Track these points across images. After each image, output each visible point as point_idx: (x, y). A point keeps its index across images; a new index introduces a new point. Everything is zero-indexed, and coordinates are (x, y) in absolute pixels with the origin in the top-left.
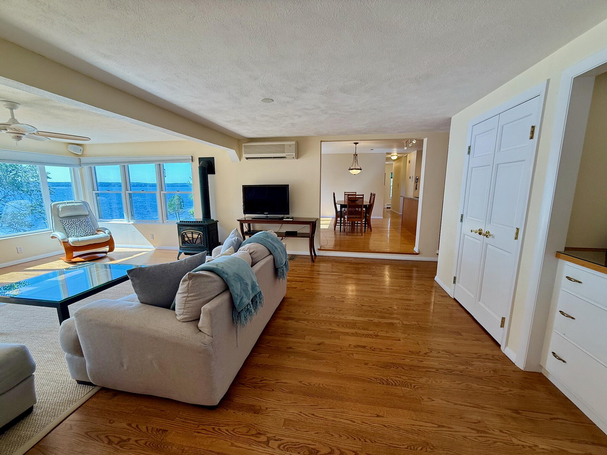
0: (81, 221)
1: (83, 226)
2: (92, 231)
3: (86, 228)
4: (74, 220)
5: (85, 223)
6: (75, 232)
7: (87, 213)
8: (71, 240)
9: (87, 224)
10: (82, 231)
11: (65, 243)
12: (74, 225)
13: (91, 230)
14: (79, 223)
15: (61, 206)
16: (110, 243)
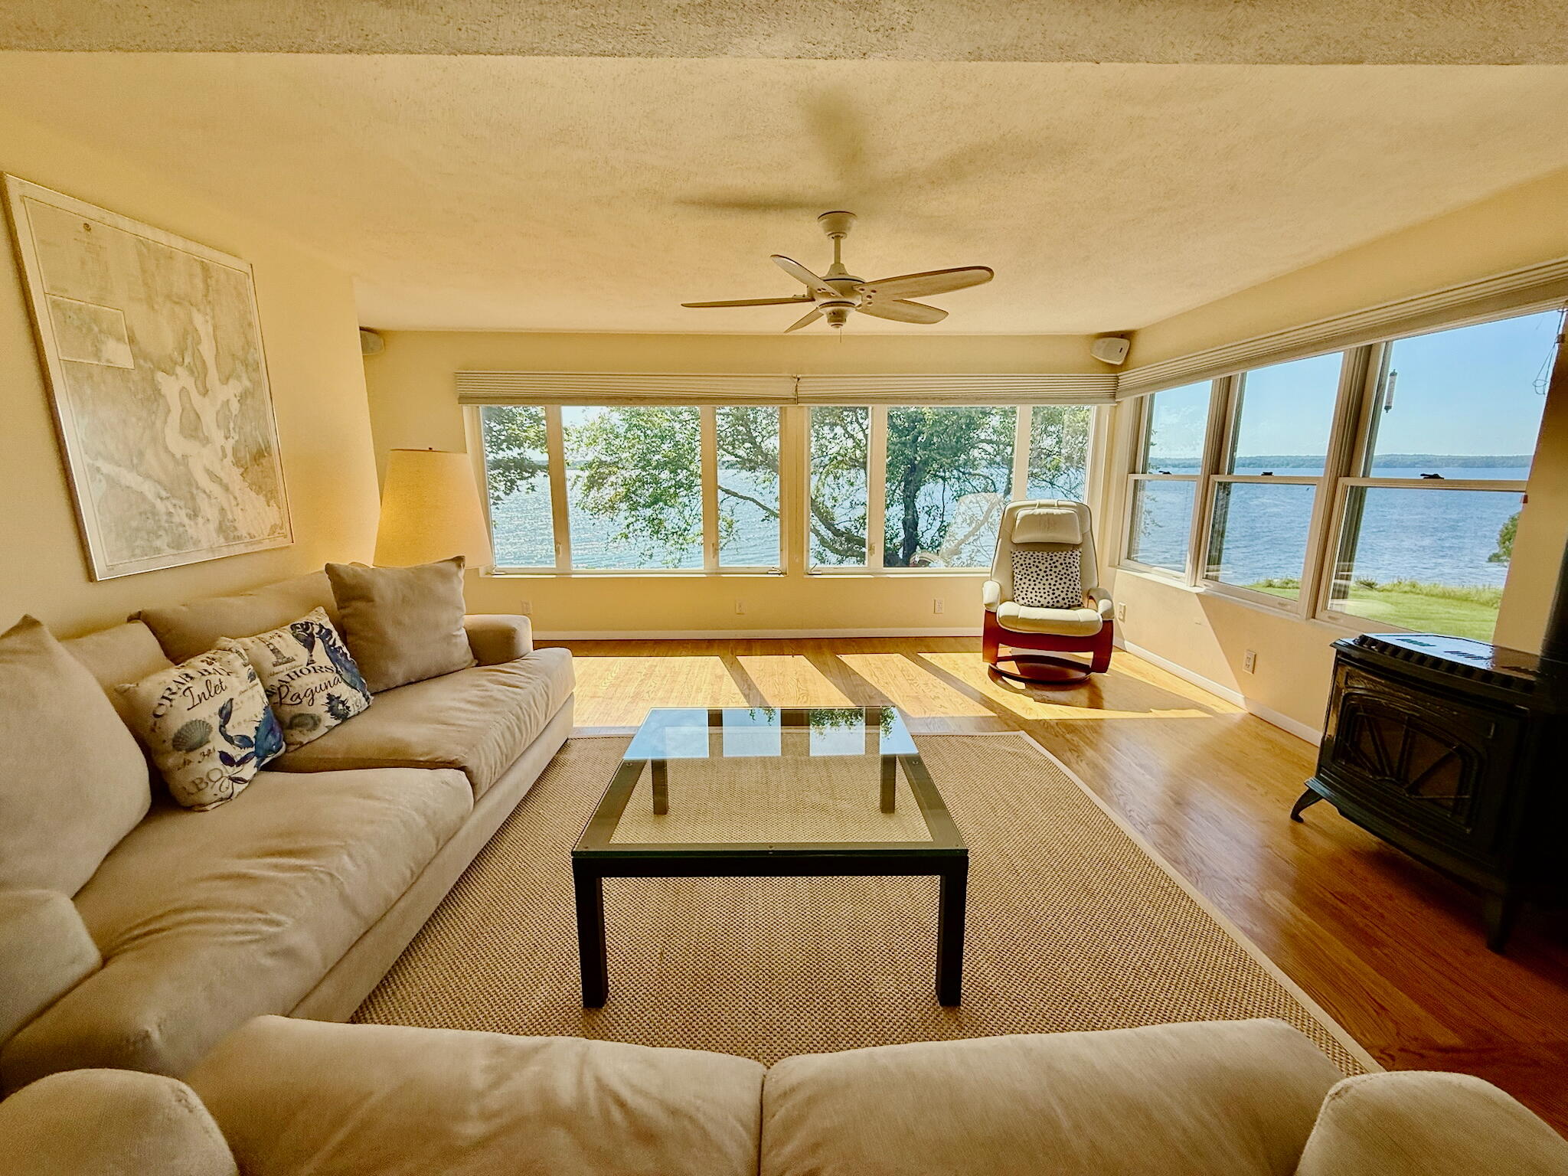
0: (1055, 559)
1: (1054, 575)
2: (1070, 595)
3: (1059, 581)
4: (1040, 554)
5: (1060, 568)
6: (1030, 590)
7: (1079, 540)
8: (1004, 610)
9: (1065, 571)
10: (1047, 589)
11: (990, 615)
12: (1034, 569)
13: (1070, 590)
14: (1047, 564)
15: (1021, 513)
16: (1102, 642)
